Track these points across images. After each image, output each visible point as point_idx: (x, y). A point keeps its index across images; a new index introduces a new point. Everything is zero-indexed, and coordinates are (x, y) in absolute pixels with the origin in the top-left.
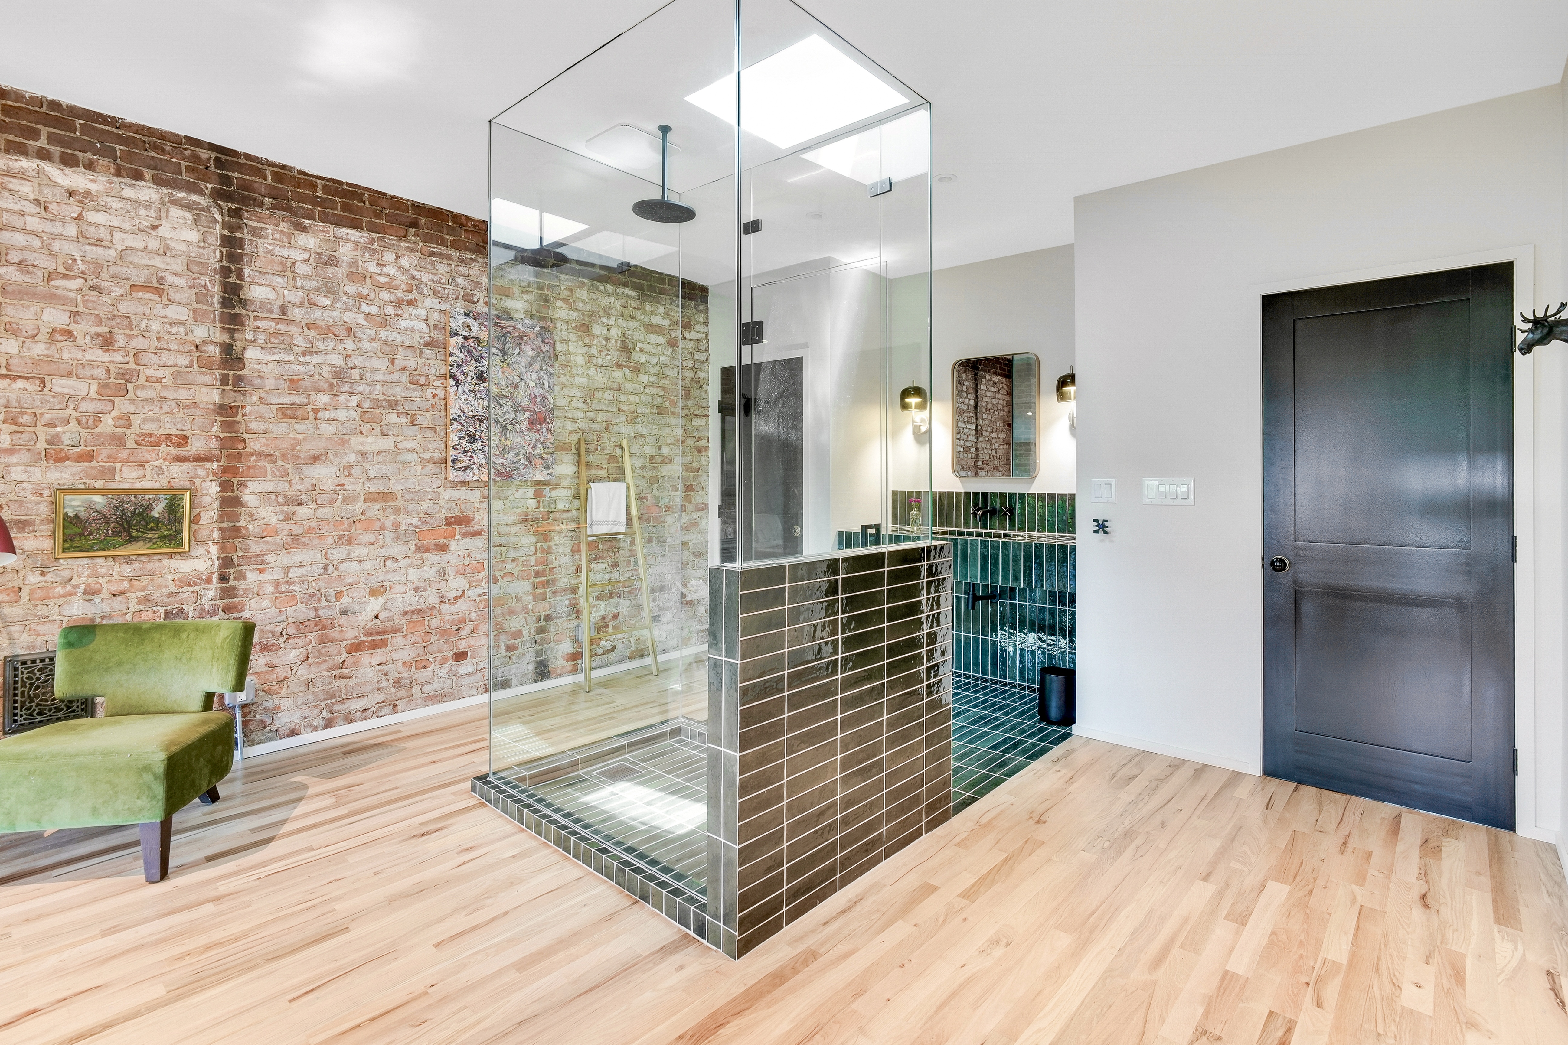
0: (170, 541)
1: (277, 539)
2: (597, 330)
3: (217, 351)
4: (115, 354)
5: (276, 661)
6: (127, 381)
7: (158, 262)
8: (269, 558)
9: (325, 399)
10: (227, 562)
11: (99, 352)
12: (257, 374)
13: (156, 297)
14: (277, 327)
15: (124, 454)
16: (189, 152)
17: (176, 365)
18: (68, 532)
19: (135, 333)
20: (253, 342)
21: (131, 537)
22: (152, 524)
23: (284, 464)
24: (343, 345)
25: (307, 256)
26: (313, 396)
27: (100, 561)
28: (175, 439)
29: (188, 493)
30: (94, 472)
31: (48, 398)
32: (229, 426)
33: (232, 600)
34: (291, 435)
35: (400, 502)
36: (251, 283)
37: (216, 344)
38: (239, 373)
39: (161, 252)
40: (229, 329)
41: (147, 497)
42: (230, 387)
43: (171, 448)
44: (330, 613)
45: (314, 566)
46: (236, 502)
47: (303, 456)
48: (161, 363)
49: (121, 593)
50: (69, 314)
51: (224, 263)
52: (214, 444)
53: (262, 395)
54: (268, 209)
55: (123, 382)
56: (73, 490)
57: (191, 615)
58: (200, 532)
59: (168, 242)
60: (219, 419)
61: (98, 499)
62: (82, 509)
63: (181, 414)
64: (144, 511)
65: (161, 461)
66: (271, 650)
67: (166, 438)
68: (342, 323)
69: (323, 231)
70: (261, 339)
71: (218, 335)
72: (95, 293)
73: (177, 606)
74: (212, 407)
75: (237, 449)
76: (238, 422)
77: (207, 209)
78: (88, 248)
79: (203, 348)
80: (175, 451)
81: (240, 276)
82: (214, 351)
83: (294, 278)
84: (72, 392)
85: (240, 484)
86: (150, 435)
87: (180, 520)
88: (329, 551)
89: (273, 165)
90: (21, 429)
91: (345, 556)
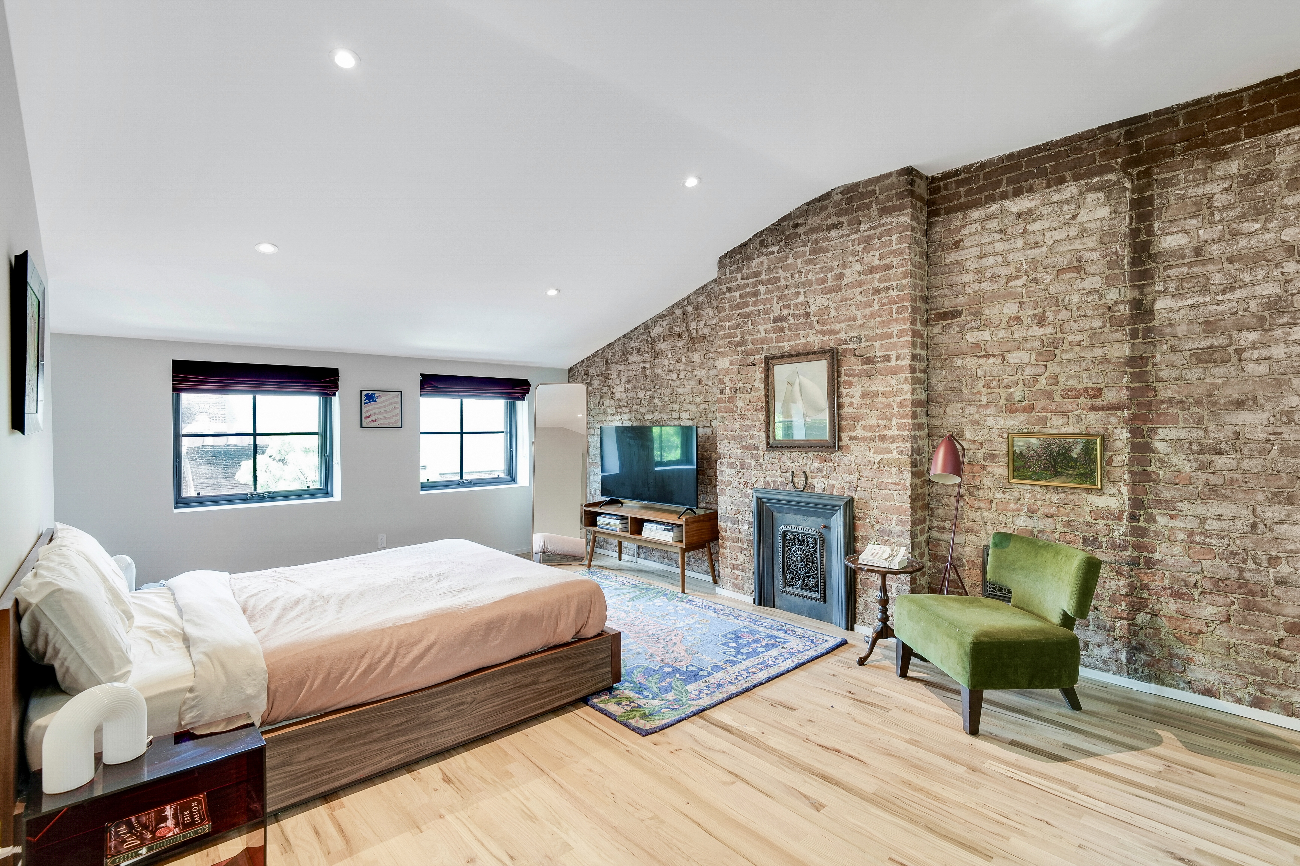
0: (1086, 478)
1: (1191, 488)
3: (1127, 309)
4: (1047, 328)
5: (1188, 611)
6: (1055, 348)
7: (1077, 245)
8: (1181, 505)
9: (1253, 336)
10: (1137, 504)
11: (1036, 328)
12: (1167, 323)
13: (1076, 275)
14: (1190, 271)
15: (1053, 406)
16: (1102, 139)
17: (1092, 328)
18: (1016, 464)
19: (1060, 308)
20: (1163, 292)
21: (1057, 472)
22: (1072, 463)
23: (1198, 410)
24: (1280, 270)
25: (1227, 184)
26: (1236, 335)
27: (1037, 488)
28: (1090, 392)
29: (1100, 438)
30: (1033, 420)
31: (1006, 368)
32: (1139, 377)
33: (1142, 540)
34: (1208, 380)
36: (1160, 235)
37: (1126, 302)
38: (1148, 325)
39: (1080, 235)
40: (1139, 285)
41: (1067, 440)
42: (1140, 340)
43: (1088, 400)
44: (1260, 579)
45: (1238, 523)
46: (1147, 448)
47: (1222, 402)
48: (1080, 328)
49: (1051, 516)
50: (1017, 305)
51: (1134, 225)
52: (1124, 394)
53: (1173, 343)
54: (1179, 155)
55: (1052, 349)
56: (1020, 433)
57: (1104, 545)
58: (1112, 473)
59: (1085, 225)
60: (1129, 371)
61: (1034, 441)
62: (1025, 448)
63: (1096, 370)
64: (1066, 451)
65: (1080, 410)
66: (1183, 599)
67: (1084, 391)
68: (1279, 243)
69: (1250, 148)
70: (1172, 287)
71: (1128, 293)
72: (1034, 284)
73: (1092, 534)
74: (1122, 360)
75: (1148, 397)
76: (1147, 372)
77: (1119, 182)
78: (1029, 251)
79: (1114, 309)
80: (1091, 402)
81: (1150, 232)
82: (1124, 309)
83: (1212, 214)
84: (1020, 362)
85: (1151, 431)
86: (1072, 389)
87: (1094, 461)
88: (1259, 509)
90: (991, 391)
91: (1283, 517)
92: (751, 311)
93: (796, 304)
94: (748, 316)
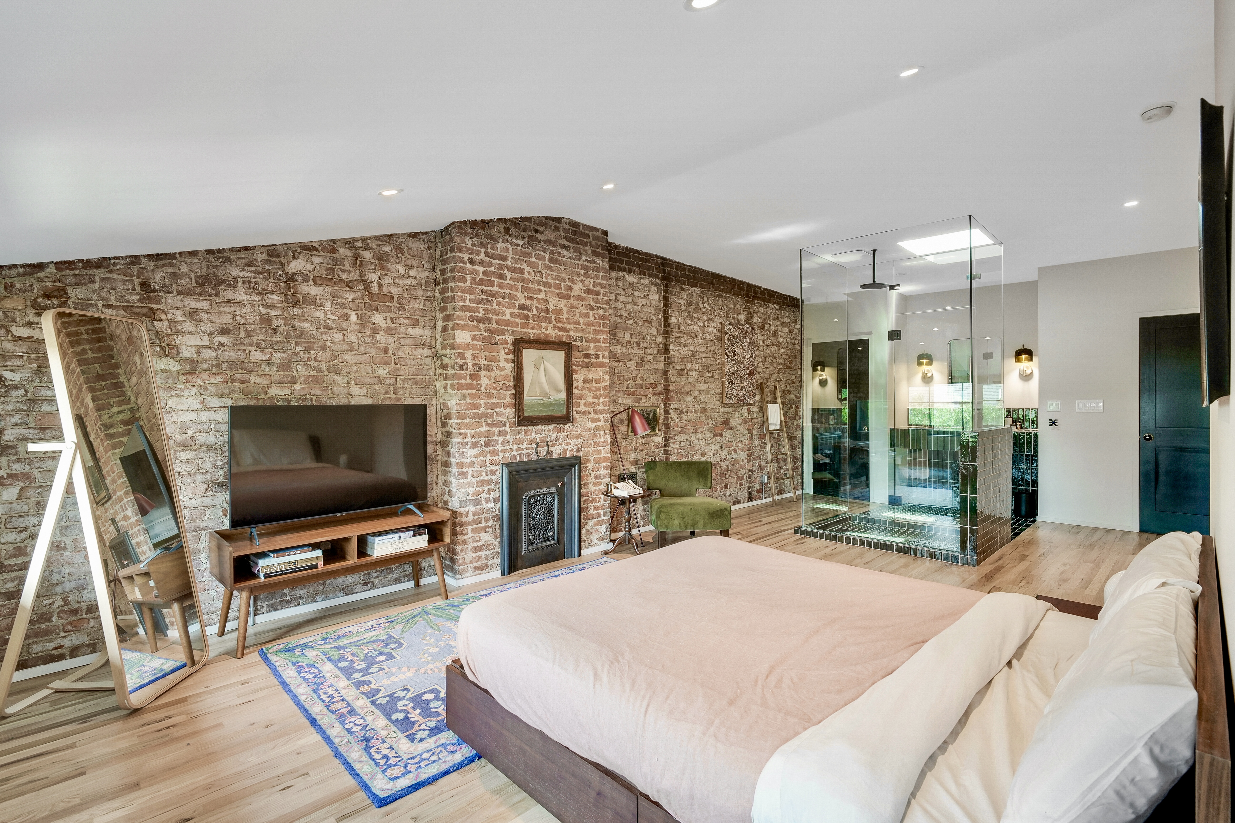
0: (654, 429)
1: (678, 429)
2: (767, 327)
3: (663, 347)
4: (640, 350)
7: (649, 310)
8: (676, 437)
9: (690, 366)
10: (666, 439)
11: (637, 349)
12: (672, 356)
13: (648, 325)
14: (677, 335)
15: (641, 393)
17: (654, 354)
19: (644, 341)
20: (671, 342)
22: (651, 421)
23: (679, 396)
24: (694, 342)
25: (684, 302)
26: (687, 365)
28: (654, 386)
29: (657, 408)
31: (626, 370)
32: (666, 379)
34: (681, 383)
35: (709, 414)
36: (671, 316)
37: (663, 344)
38: (668, 356)
39: (650, 305)
40: (666, 337)
41: (649, 409)
42: (666, 362)
43: (653, 390)
45: (687, 442)
46: (668, 413)
47: (684, 392)
48: (650, 353)
49: (642, 451)
50: (630, 335)
51: (664, 308)
52: (663, 387)
53: (674, 365)
54: (675, 282)
55: (642, 362)
58: (660, 425)
59: (651, 301)
60: (664, 376)
63: (655, 375)
64: (648, 416)
65: (650, 396)
68: (694, 331)
69: (688, 290)
70: (674, 340)
71: (663, 340)
72: (636, 325)
73: (654, 457)
74: (662, 371)
75: (668, 389)
77: (660, 285)
78: (634, 306)
79: (660, 346)
81: (668, 313)
83: (681, 313)
84: (631, 367)
85: (669, 405)
86: (648, 384)
87: (656, 420)
88: (691, 435)
89: (675, 262)
90: (620, 382)
92: (497, 292)
93: (538, 299)
94: (493, 295)
